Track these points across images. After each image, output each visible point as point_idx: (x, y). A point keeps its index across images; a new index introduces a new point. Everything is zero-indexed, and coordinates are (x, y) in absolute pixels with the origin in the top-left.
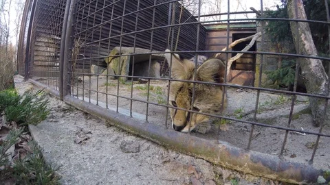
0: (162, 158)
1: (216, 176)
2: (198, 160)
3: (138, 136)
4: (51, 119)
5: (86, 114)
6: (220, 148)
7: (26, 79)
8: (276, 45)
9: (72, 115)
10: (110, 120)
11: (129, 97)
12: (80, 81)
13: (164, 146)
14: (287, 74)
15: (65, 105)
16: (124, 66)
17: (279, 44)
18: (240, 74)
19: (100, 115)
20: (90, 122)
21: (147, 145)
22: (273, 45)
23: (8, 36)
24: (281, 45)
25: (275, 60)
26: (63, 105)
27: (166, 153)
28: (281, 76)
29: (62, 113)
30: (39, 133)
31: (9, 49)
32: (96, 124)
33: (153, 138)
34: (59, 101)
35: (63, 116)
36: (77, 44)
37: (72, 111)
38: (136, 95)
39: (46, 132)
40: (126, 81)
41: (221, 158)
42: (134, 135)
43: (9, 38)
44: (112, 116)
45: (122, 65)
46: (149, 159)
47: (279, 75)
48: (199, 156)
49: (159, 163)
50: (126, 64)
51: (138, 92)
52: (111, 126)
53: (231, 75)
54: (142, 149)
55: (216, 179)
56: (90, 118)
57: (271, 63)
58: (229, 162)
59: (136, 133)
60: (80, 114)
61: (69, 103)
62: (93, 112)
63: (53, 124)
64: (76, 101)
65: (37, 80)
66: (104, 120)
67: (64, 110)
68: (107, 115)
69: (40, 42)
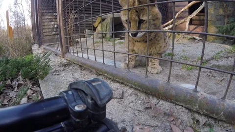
0: (144, 103)
1: (194, 123)
2: (177, 107)
3: (122, 83)
4: (55, 73)
5: (81, 66)
6: (199, 97)
7: (40, 46)
8: (223, 5)
9: (71, 68)
10: (98, 70)
11: (113, 50)
12: (78, 42)
13: (145, 93)
14: (233, 28)
15: (65, 61)
16: (108, 28)
17: (225, 5)
18: (196, 28)
19: (91, 67)
20: (84, 72)
21: (130, 91)
22: (220, 6)
23: (24, 20)
24: (226, 5)
25: (222, 17)
26: (64, 61)
27: (147, 99)
28: (229, 30)
29: (63, 67)
30: (44, 85)
31: (27, 29)
32: (88, 73)
33: (136, 86)
34: (62, 58)
35: (64, 70)
36: (72, 16)
37: (71, 65)
38: (118, 48)
39: (50, 84)
40: (110, 39)
41: (199, 106)
42: (119, 82)
43: (25, 21)
44: (100, 67)
45: (107, 27)
46: (132, 104)
47: (227, 29)
48: (179, 103)
49: (141, 108)
50: (110, 26)
51: (120, 46)
52: (100, 75)
53: (189, 29)
54: (126, 95)
55: (194, 126)
56: (84, 69)
57: (220, 20)
58: (206, 110)
59: (120, 81)
60: (77, 67)
61: (68, 59)
62: (85, 64)
63: (56, 77)
64: (73, 57)
65: (47, 46)
66: (94, 70)
67: (65, 65)
68: (97, 66)
69: (44, 19)
